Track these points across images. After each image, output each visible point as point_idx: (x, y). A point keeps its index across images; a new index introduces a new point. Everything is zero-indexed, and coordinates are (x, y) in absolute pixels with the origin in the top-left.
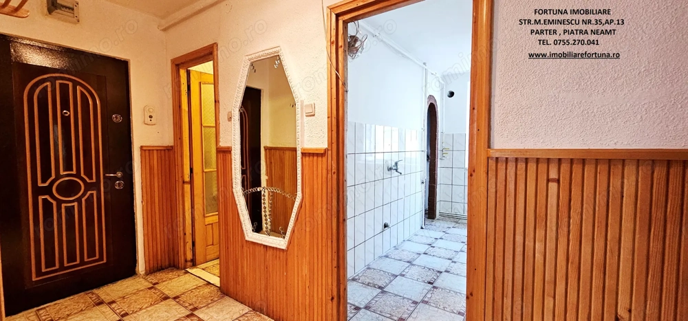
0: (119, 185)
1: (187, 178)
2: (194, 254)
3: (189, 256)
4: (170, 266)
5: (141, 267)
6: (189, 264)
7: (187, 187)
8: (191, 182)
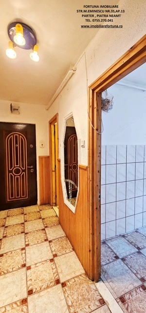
0: (32, 171)
1: (54, 170)
2: (56, 201)
3: (54, 202)
4: (48, 204)
5: (39, 202)
6: (54, 204)
7: (54, 173)
8: (55, 171)
